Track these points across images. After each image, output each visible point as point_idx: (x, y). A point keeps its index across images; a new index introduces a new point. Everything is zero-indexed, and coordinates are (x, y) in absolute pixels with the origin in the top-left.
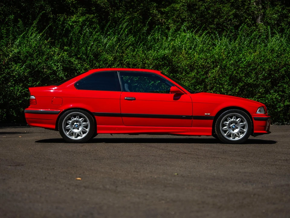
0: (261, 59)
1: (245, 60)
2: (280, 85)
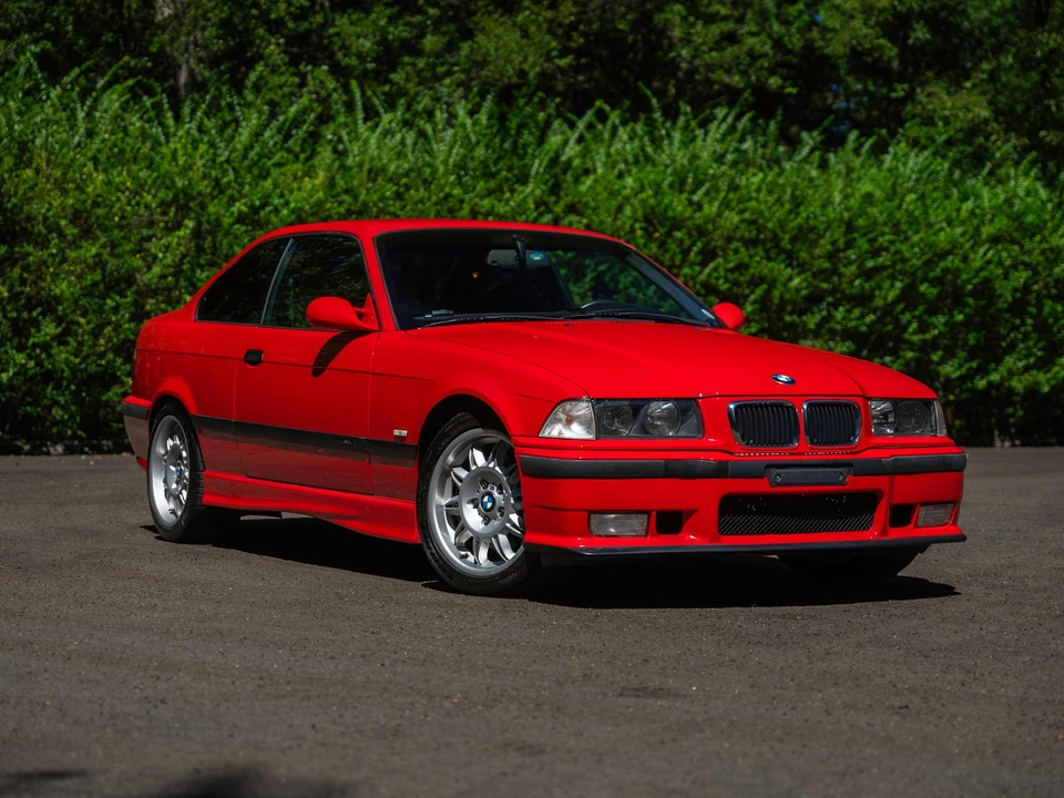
0: (340, 203)
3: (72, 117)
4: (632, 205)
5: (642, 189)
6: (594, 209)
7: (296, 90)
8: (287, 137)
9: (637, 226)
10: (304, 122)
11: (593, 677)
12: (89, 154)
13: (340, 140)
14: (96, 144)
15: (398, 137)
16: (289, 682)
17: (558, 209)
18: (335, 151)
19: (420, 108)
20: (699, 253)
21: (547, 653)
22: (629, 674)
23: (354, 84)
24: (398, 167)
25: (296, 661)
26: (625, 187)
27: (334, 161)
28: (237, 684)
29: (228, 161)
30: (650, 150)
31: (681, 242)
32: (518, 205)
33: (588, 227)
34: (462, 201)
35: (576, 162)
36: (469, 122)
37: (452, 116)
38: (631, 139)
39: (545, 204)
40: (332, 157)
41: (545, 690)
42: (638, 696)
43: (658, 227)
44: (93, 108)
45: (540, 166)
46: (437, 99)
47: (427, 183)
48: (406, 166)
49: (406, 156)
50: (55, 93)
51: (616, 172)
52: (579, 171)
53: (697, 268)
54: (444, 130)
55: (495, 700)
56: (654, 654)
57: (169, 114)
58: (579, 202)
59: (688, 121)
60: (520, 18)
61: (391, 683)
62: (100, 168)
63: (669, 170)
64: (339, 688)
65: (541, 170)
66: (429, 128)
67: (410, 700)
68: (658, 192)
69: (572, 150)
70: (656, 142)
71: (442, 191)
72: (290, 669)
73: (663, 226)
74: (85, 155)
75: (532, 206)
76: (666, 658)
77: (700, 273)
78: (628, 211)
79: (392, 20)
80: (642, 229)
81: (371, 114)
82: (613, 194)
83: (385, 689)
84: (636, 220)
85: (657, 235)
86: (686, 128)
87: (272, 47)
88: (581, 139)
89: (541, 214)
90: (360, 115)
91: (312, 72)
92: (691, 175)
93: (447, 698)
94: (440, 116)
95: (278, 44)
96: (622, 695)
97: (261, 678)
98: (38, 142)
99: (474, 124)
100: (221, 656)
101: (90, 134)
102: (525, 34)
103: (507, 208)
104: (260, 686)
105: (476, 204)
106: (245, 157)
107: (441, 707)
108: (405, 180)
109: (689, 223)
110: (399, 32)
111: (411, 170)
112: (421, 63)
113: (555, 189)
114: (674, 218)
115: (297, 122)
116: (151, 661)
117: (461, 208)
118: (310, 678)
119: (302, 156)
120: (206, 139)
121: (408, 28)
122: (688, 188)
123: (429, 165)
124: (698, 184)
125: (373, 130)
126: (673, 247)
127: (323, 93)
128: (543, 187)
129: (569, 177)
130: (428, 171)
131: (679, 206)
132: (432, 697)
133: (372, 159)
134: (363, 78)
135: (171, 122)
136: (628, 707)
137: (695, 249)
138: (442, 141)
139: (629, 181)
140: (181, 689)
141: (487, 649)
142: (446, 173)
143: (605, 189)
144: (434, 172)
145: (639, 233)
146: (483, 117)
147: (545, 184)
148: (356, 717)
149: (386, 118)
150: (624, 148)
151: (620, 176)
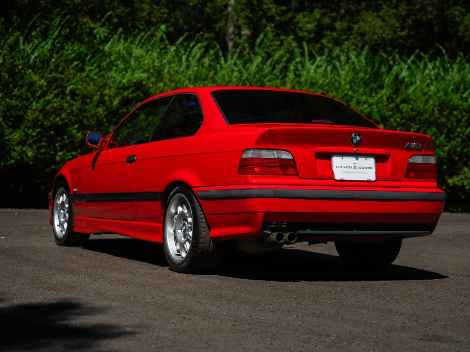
3: (180, 60)
4: (433, 99)
5: (438, 91)
6: (414, 101)
7: (279, 47)
8: (274, 68)
9: (435, 109)
10: (281, 62)
11: (407, 328)
12: (187, 76)
13: (298, 70)
14: (190, 72)
15: (323, 68)
16: (248, 324)
17: (398, 101)
18: (295, 74)
19: (335, 54)
20: (466, 121)
21: (383, 314)
22: (426, 327)
23: (305, 44)
24: (323, 82)
25: (254, 312)
26: (430, 91)
27: (294, 79)
28: (223, 323)
29: (247, 79)
30: (442, 74)
31: (456, 116)
32: (379, 99)
33: (412, 109)
34: (352, 97)
35: (407, 79)
36: (356, 60)
37: (348, 58)
38: (433, 69)
39: (392, 98)
40: (294, 77)
41: (380, 334)
42: (431, 341)
43: (446, 109)
44: (188, 56)
45: (389, 81)
46: (342, 51)
47: (337, 89)
48: (327, 81)
49: (327, 76)
50: (173, 49)
51: (426, 84)
52: (409, 83)
53: (464, 129)
54: (345, 65)
55: (353, 339)
56: (440, 317)
57: (222, 59)
58: (408, 98)
59: (461, 60)
60: (381, 13)
61: (300, 326)
62: (191, 82)
63: (452, 83)
64: (274, 328)
65: (390, 83)
66: (338, 64)
67: (309, 336)
68: (446, 93)
69: (405, 73)
70: (446, 70)
71: (343, 92)
72: (250, 316)
73: (448, 109)
74: (184, 76)
75: (385, 99)
76: (446, 319)
77: (466, 131)
78: (431, 102)
79: (323, 15)
80: (437, 110)
81: (312, 57)
82: (424, 94)
83: (297, 330)
84: (435, 106)
85: (445, 113)
86: (460, 63)
87: (268, 28)
88: (409, 68)
89: (390, 103)
90: (307, 58)
91: (286, 39)
92: (462, 85)
93: (328, 336)
94: (343, 58)
95: (271, 27)
96: (422, 339)
97: (235, 321)
98: (166, 71)
99: (358, 62)
100: (218, 308)
101: (188, 67)
102: (383, 20)
103: (374, 100)
104: (234, 325)
105: (359, 99)
106: (255, 77)
107: (325, 341)
108: (326, 88)
109: (461, 108)
110: (326, 20)
111: (329, 83)
112: (335, 35)
113: (397, 92)
114: (453, 105)
115: (278, 62)
116: (183, 309)
117: (352, 100)
118: (260, 322)
119: (280, 77)
120: (237, 69)
121: (330, 19)
122: (461, 91)
123: (338, 81)
124: (466, 89)
125: (312, 64)
126: (453, 118)
127: (291, 49)
128: (391, 90)
129: (403, 87)
130: (337, 84)
131: (456, 99)
132: (320, 335)
133: (312, 78)
134: (309, 42)
135: (222, 62)
136: (425, 347)
137: (464, 119)
138: (344, 69)
139: (432, 88)
140: (195, 325)
141: (352, 310)
142: (345, 85)
143: (420, 92)
144: (340, 84)
145: (436, 112)
146: (362, 58)
147: (391, 89)
148: (279, 345)
149: (319, 59)
150: (430, 73)
151: (428, 85)
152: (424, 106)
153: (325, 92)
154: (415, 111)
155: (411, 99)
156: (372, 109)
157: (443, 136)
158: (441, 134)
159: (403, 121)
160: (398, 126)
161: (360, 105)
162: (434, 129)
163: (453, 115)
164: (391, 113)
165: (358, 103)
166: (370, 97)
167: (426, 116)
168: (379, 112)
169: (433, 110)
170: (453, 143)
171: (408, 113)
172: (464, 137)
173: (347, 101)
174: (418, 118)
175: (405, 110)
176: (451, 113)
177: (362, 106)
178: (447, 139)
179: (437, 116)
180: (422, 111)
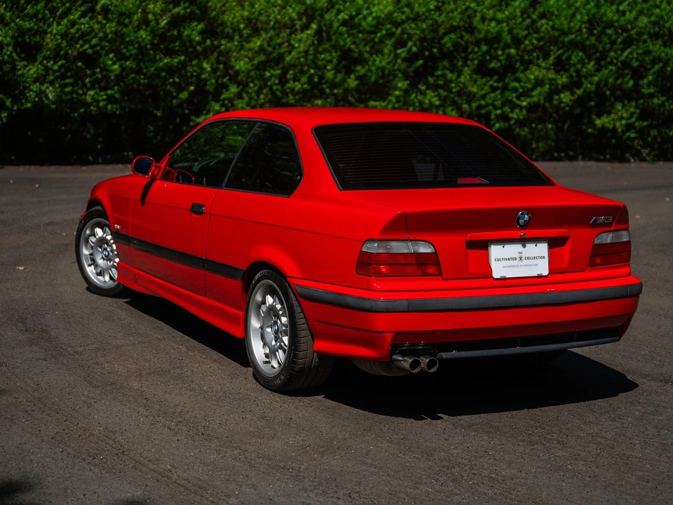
1: (371, 13)
2: (439, 73)
152: (569, 23)
153: (440, 4)
154: (558, 30)
155: (552, 14)
156: (502, 28)
157: (592, 63)
158: (590, 60)
159: (541, 43)
160: (533, 51)
161: (486, 23)
162: (581, 54)
163: (606, 35)
164: (526, 32)
165: (483, 19)
166: (499, 11)
167: (572, 37)
168: (510, 31)
169: (580, 29)
170: (605, 72)
171: (548, 33)
172: (619, 64)
173: (469, 17)
174: (561, 39)
175: (543, 29)
176: (603, 32)
177: (489, 25)
178: (596, 67)
179: (586, 36)
180: (566, 30)
